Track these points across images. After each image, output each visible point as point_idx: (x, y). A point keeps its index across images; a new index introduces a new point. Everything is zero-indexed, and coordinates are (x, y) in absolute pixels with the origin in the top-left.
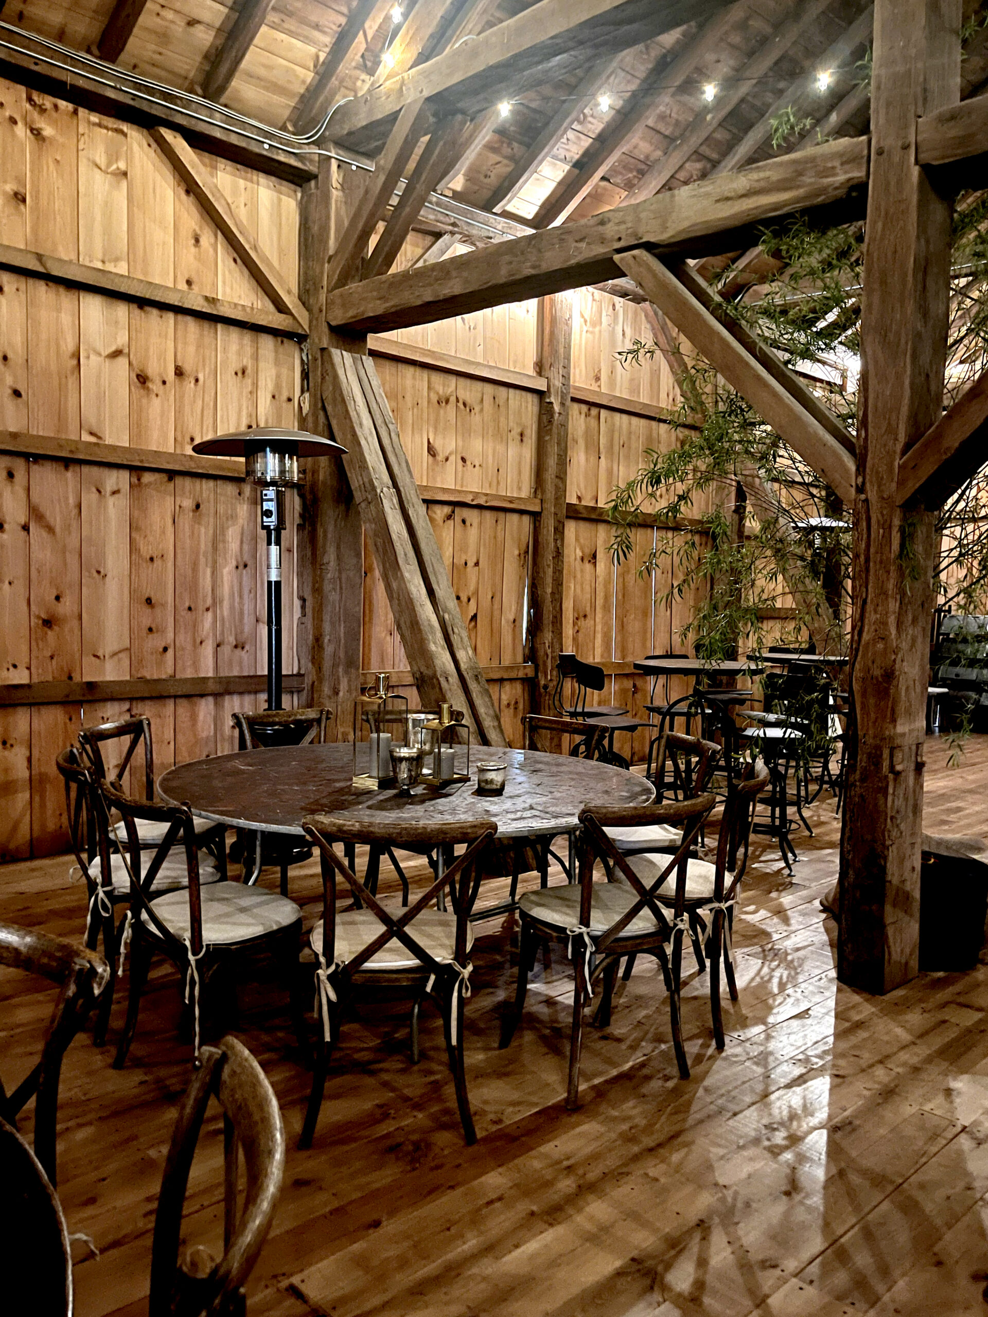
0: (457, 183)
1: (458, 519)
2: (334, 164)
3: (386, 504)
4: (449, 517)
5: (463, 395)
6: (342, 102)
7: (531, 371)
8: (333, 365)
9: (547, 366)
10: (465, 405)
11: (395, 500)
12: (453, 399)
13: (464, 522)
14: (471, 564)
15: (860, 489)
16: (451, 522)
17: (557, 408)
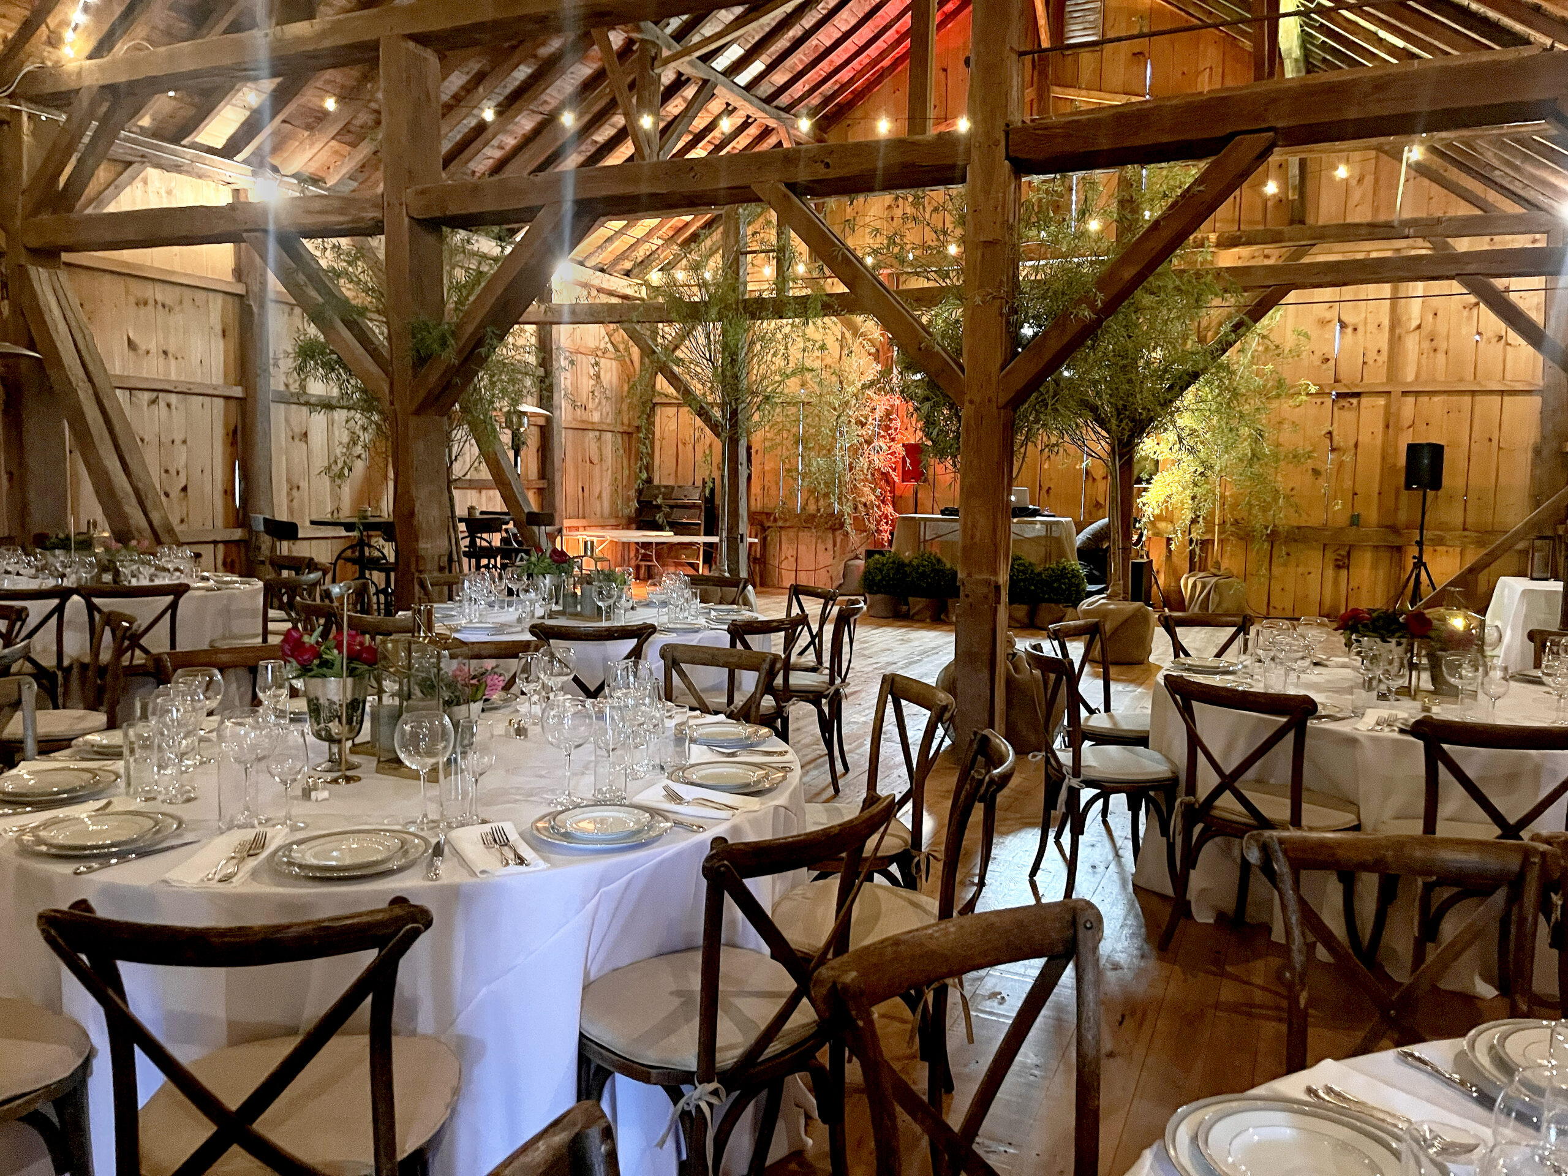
0: (146, 121)
1: (162, 404)
2: (25, 118)
3: (81, 395)
4: (154, 402)
5: (159, 297)
6: (31, 68)
7: (230, 278)
8: (30, 280)
9: (245, 273)
10: (164, 306)
11: (91, 392)
12: (151, 302)
13: (169, 406)
14: (178, 442)
15: (392, 403)
16: (155, 407)
17: (255, 309)
